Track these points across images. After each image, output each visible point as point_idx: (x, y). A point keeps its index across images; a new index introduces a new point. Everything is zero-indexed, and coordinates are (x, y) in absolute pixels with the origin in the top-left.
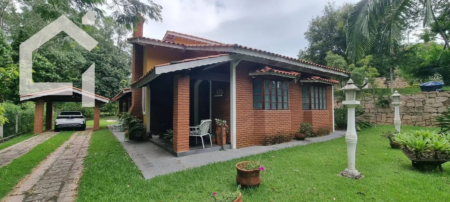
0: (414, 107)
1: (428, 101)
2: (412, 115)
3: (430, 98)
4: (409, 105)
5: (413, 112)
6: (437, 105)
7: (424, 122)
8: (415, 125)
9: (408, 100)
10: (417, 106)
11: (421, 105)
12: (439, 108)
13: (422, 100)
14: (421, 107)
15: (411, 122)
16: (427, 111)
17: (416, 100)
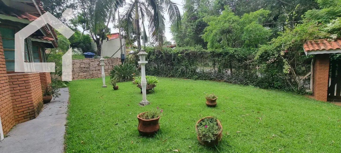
0: (85, 67)
1: (91, 63)
2: (84, 72)
3: (92, 62)
4: (82, 66)
5: (84, 70)
6: (95, 66)
7: (90, 76)
8: (86, 78)
9: (81, 63)
10: (86, 67)
11: (88, 66)
12: (96, 68)
13: (88, 63)
14: (88, 67)
15: (84, 77)
16: (91, 69)
17: (85, 63)
